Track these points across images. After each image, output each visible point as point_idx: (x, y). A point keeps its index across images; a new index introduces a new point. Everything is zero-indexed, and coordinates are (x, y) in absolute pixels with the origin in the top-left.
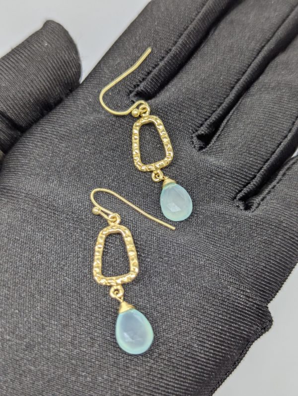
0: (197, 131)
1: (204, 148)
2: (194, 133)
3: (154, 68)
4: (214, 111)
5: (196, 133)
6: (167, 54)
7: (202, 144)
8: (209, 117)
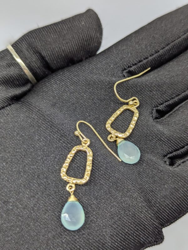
0: (157, 106)
1: (158, 119)
2: (155, 107)
3: (144, 59)
4: (173, 98)
5: (157, 108)
6: (155, 53)
7: (158, 116)
8: (168, 101)
